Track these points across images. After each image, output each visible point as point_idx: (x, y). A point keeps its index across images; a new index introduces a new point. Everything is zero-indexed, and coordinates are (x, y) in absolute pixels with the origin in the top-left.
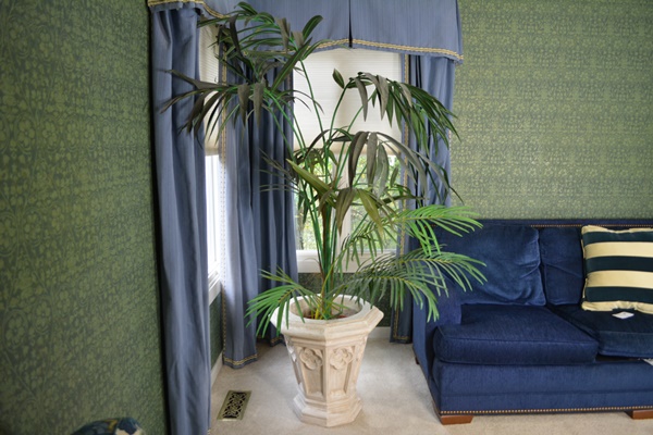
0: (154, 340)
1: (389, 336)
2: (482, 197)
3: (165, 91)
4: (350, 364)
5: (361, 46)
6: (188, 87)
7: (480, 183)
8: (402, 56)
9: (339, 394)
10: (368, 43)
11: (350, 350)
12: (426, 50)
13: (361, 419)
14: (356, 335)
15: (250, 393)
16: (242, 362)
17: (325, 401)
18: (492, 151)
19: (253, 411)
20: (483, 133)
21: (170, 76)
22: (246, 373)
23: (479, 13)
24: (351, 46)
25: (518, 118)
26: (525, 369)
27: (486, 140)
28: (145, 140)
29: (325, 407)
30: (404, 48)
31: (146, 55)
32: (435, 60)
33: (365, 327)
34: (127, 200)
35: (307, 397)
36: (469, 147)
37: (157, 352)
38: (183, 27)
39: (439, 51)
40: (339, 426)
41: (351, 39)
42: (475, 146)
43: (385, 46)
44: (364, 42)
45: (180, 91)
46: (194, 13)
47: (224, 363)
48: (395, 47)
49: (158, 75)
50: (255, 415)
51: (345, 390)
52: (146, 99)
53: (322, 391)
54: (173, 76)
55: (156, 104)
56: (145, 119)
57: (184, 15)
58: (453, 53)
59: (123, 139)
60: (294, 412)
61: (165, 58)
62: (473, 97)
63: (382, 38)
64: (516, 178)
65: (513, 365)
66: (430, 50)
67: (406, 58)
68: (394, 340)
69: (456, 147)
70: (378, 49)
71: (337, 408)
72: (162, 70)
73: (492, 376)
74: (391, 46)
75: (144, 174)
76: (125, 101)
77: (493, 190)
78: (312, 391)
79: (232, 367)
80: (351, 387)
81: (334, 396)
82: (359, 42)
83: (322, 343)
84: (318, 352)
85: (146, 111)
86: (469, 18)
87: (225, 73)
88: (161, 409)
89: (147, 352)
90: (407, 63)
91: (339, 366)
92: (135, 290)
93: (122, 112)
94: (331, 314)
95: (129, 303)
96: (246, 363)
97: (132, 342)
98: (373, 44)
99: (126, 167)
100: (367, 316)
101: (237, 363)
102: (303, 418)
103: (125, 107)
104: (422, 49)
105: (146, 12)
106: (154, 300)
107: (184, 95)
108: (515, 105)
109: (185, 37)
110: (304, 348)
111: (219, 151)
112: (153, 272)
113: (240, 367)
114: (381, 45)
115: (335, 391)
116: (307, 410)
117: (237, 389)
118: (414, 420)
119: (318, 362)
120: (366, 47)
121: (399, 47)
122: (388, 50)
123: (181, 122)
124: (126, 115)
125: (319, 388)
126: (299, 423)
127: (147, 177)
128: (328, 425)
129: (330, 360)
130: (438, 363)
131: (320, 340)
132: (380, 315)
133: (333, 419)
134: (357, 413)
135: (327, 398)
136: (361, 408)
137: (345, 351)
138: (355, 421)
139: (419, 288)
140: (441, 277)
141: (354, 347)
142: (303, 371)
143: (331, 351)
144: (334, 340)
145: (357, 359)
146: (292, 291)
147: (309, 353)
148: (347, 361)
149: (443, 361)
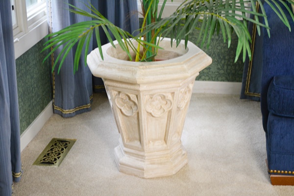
1: (239, 93)
4: (170, 112)
9: (160, 145)
11: (169, 96)
13: (183, 173)
15: (74, 141)
16: (72, 111)
17: (143, 151)
19: (71, 159)
29: (143, 157)
35: (125, 146)
40: (158, 178)
47: (54, 111)
50: (72, 163)
51: (165, 140)
53: (140, 140)
60: (114, 161)
68: (246, 96)
71: (156, 160)
78: (131, 139)
79: (62, 115)
80: (173, 138)
81: (153, 145)
83: (136, 87)
84: (133, 97)
91: (157, 113)
94: (148, 56)
101: (66, 112)
102: (122, 168)
110: (119, 92)
113: (70, 116)
115: (154, 140)
116: (126, 159)
117: (61, 137)
119: (134, 108)
125: (137, 136)
126: (117, 172)
128: (145, 176)
129: (146, 106)
130: (270, 118)
131: (133, 83)
132: (208, 61)
133: (152, 170)
134: (180, 166)
135: (145, 147)
136: (186, 161)
137: (164, 97)
138: (178, 174)
139: (233, 25)
140: (264, 14)
141: (173, 93)
142: (120, 118)
143: (147, 97)
144: (149, 83)
145: (178, 108)
146: (97, 27)
147: (124, 97)
148: (166, 108)
149: (274, 115)
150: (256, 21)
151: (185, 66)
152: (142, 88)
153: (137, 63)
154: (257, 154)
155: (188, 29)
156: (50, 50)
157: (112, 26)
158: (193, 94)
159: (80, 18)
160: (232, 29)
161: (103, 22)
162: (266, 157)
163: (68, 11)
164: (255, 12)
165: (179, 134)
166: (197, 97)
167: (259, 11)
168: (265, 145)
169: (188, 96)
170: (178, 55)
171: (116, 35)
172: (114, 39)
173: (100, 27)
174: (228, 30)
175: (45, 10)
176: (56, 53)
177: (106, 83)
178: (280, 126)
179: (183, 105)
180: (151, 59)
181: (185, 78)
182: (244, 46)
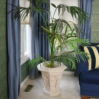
0: (5, 69)
3: (10, 9)
4: (57, 80)
9: (54, 88)
11: (57, 76)
13: (60, 95)
14: (57, 72)
15: (33, 86)
16: (33, 78)
17: (50, 89)
21: (11, 6)
22: (34, 81)
28: (5, 21)
29: (50, 91)
33: (60, 70)
35: (46, 88)
36: (98, 23)
37: (6, 72)
40: (53, 96)
45: (13, 9)
47: (29, 78)
49: (8, 5)
50: (33, 91)
51: (56, 87)
52: (5, 11)
53: (49, 87)
54: (12, 5)
55: (8, 12)
60: (43, 92)
68: (75, 75)
71: (53, 92)
72: (9, 4)
78: (47, 86)
79: (31, 79)
80: (57, 86)
81: (52, 88)
83: (49, 74)
84: (48, 76)
85: (5, 14)
87: (31, 4)
88: (6, 87)
89: (2, 72)
91: (54, 80)
94: (52, 66)
96: (35, 78)
100: (61, 68)
101: (32, 78)
102: (45, 93)
106: (5, 59)
107: (14, 10)
110: (45, 75)
111: (29, 24)
112: (5, 52)
113: (33, 79)
115: (53, 87)
116: (46, 91)
117: (31, 85)
118: (74, 97)
119: (48, 79)
123: (13, 17)
125: (49, 85)
126: (44, 95)
128: (50, 96)
129: (51, 78)
130: (81, 82)
132: (66, 68)
133: (52, 94)
134: (59, 94)
136: (60, 92)
137: (55, 76)
138: (58, 96)
139: (71, 60)
140: (79, 58)
141: (57, 75)
142: (45, 81)
143: (51, 76)
144: (52, 73)
145: (59, 79)
146: (40, 59)
147: (46, 76)
148: (56, 79)
149: (82, 82)
150: (77, 60)
151: (60, 69)
152: (50, 74)
153: (49, 68)
154: (78, 91)
156: (29, 64)
157: (44, 59)
159: (37, 57)
160: (71, 61)
161: (42, 58)
162: (80, 92)
163: (34, 55)
164: (76, 57)
165: (59, 85)
167: (77, 57)
168: (80, 88)
170: (59, 66)
171: (44, 61)
173: (41, 60)
174: (70, 62)
175: (29, 53)
177: (42, 72)
179: (60, 78)
181: (60, 72)
182: (74, 66)
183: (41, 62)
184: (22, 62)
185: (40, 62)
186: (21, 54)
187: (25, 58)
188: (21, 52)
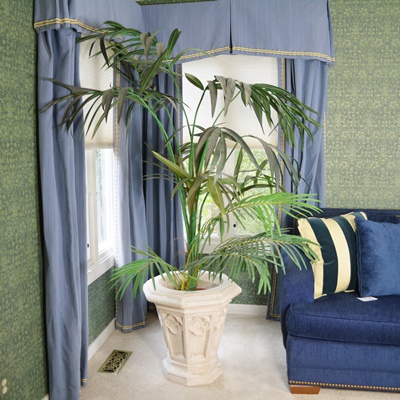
0: (36, 297)
2: (356, 189)
3: (47, 95)
4: (208, 331)
5: (240, 52)
6: (65, 92)
7: (354, 175)
8: (279, 60)
9: (199, 358)
10: (247, 50)
11: (208, 319)
12: (299, 53)
13: (219, 383)
14: (211, 306)
15: (131, 353)
16: (130, 327)
17: (186, 363)
18: (366, 145)
19: (128, 368)
20: (357, 129)
21: (51, 84)
22: (133, 336)
23: (352, 18)
24: (231, 52)
25: (392, 114)
26: (369, 347)
27: (361, 135)
28: (31, 135)
29: (186, 368)
30: (278, 52)
31: (32, 67)
32: (308, 62)
33: (219, 299)
34: (10, 182)
35: (172, 358)
37: (39, 307)
38: (62, 43)
39: (311, 54)
40: (198, 386)
41: (231, 47)
42: (349, 141)
43: (262, 51)
44: (243, 49)
45: (59, 96)
46: (71, 31)
47: (116, 327)
48: (271, 52)
49: (41, 83)
50: (129, 371)
51: (205, 355)
52: (32, 102)
53: (184, 354)
54: (54, 83)
55: (40, 106)
56: (31, 119)
57: (62, 34)
58: (323, 56)
59: (6, 134)
60: (163, 371)
61: (48, 69)
62: (347, 96)
63: (259, 45)
64: (390, 171)
65: (358, 343)
66: (303, 54)
67: (283, 61)
68: (270, 317)
69: (331, 141)
70: (255, 54)
71: (197, 371)
72: (45, 79)
73: (337, 352)
74: (267, 52)
75: (28, 162)
76: (9, 105)
77: (367, 182)
78: (176, 353)
79: (122, 331)
80: (211, 353)
81: (194, 359)
82: (239, 49)
83: (181, 311)
84: (179, 319)
85: (32, 112)
86: (343, 23)
87: (118, 79)
88: (41, 355)
89: (27, 306)
90: (283, 66)
91: (198, 332)
92: (15, 255)
93: (6, 113)
94: (191, 286)
95: (9, 264)
96: (135, 329)
97: (10, 296)
98: (251, 50)
99: (9, 157)
101: (125, 328)
102: (169, 377)
103: (10, 109)
104: (295, 53)
105: (33, 33)
106: (36, 264)
107: (62, 98)
108: (388, 102)
109: (64, 51)
110: (168, 315)
111: (113, 145)
112: (36, 242)
113: (129, 331)
114: (258, 51)
115: (195, 354)
116: (172, 370)
117: (121, 349)
119: (180, 328)
120: (245, 53)
121: (274, 52)
122: (265, 55)
123: (59, 121)
124: (10, 115)
125: (182, 350)
126: (165, 381)
127: (32, 165)
128: (188, 384)
129: (189, 327)
130: (289, 337)
131: (179, 308)
132: (238, 290)
133: (193, 379)
134: (217, 377)
135: (188, 360)
136: (221, 372)
137: (203, 320)
138: (213, 383)
139: (256, 265)
140: (280, 256)
141: (211, 317)
142: (168, 335)
143: (190, 319)
144: (191, 308)
145: (215, 329)
146: (152, 264)
147: (172, 319)
148: (205, 328)
149: (292, 335)
150: (275, 262)
151: (220, 295)
152: (186, 312)
153: (182, 292)
154: (279, 366)
155: (222, 266)
156: (114, 281)
157: (163, 263)
158: (228, 315)
159: (139, 257)
160: (255, 268)
161: (157, 259)
162: (286, 370)
163: (130, 251)
164: (273, 254)
165: (216, 349)
166: (230, 317)
167: (276, 253)
168: (285, 359)
169: (223, 318)
170: (215, 285)
171: (166, 269)
172: (164, 272)
173: (154, 264)
174: (253, 270)
175: (113, 246)
176: (119, 284)
177: (157, 307)
178: (296, 344)
179: (219, 326)
180: (194, 289)
181: (220, 305)
182: (265, 281)
183: (157, 273)
184: (93, 274)
185: (152, 274)
186: (88, 249)
187: (102, 261)
188: (88, 242)
